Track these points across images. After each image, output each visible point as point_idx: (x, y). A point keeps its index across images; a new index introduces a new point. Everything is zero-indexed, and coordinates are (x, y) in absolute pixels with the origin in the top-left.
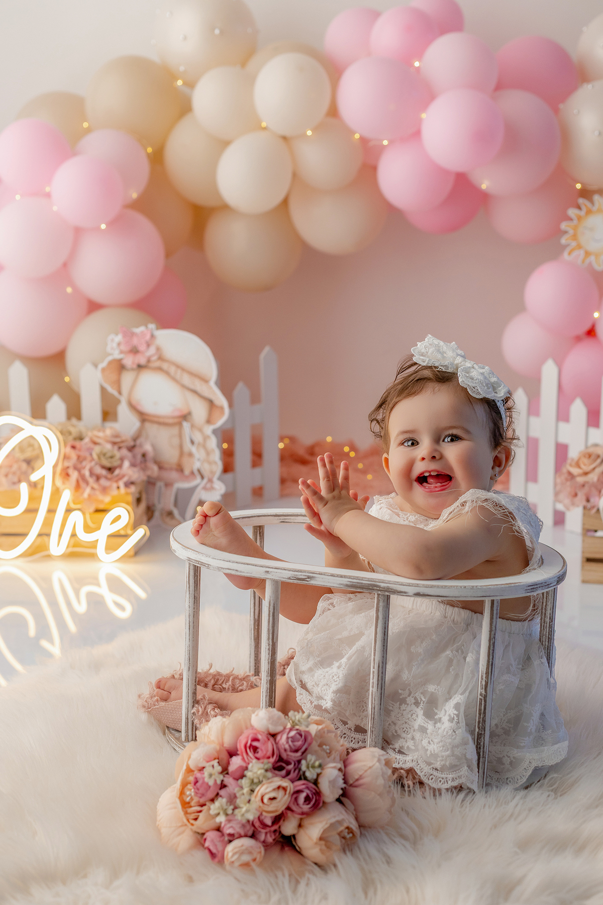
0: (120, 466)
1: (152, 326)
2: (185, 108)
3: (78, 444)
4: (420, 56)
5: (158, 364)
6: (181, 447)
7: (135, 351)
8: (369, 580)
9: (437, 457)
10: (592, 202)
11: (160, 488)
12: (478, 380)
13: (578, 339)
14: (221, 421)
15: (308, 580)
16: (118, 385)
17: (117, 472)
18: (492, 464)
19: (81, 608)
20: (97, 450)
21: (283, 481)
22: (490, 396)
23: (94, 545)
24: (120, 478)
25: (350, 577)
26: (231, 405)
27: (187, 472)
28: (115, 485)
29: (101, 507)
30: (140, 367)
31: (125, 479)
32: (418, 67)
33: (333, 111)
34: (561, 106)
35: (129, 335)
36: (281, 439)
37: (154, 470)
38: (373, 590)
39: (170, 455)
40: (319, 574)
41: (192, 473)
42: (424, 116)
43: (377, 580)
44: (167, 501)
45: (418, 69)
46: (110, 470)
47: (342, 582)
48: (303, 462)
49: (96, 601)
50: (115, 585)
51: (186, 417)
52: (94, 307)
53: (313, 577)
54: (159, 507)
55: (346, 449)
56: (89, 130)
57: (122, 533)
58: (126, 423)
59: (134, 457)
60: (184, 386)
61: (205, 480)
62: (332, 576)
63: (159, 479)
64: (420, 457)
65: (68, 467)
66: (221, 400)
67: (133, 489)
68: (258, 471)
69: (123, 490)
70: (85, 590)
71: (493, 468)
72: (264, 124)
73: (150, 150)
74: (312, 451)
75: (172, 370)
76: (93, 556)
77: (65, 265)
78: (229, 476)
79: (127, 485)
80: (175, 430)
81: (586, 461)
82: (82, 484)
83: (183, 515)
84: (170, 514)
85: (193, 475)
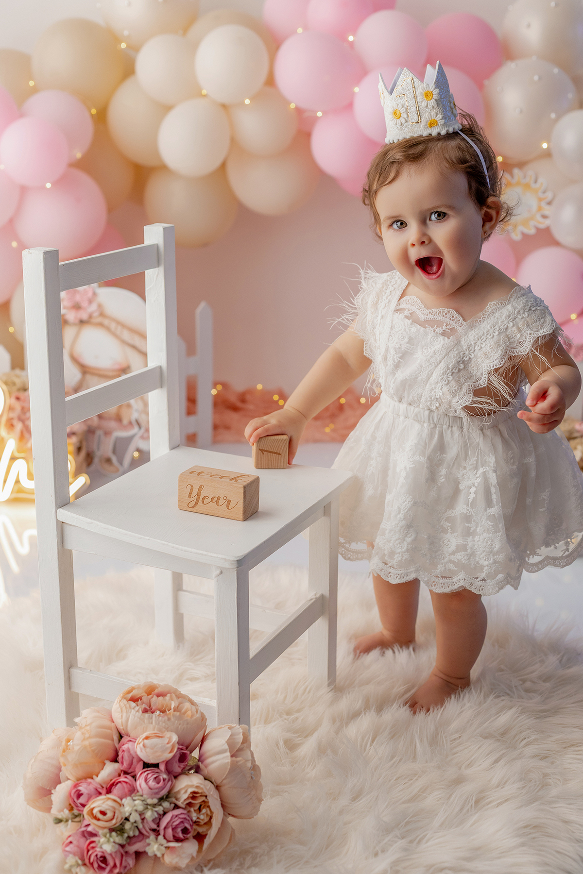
2: (128, 70)
3: (21, 395)
4: (354, 30)
5: (99, 320)
7: (77, 307)
9: (426, 242)
10: (512, 175)
11: (100, 436)
19: (24, 550)
21: (216, 427)
27: (125, 422)
30: (82, 322)
32: (352, 41)
33: (271, 81)
34: (486, 82)
35: (72, 292)
36: (215, 385)
41: (130, 423)
42: (356, 90)
44: (106, 448)
45: (352, 44)
48: (235, 409)
51: (125, 368)
54: (98, 454)
55: (276, 398)
56: (35, 90)
60: (124, 342)
61: (143, 430)
63: (99, 427)
64: (410, 243)
65: (12, 419)
67: (74, 439)
68: (192, 419)
70: (27, 533)
72: (204, 92)
73: (94, 111)
74: (243, 398)
75: (113, 326)
77: (11, 221)
79: (69, 435)
82: (26, 435)
83: (121, 462)
84: (108, 460)
85: (131, 425)
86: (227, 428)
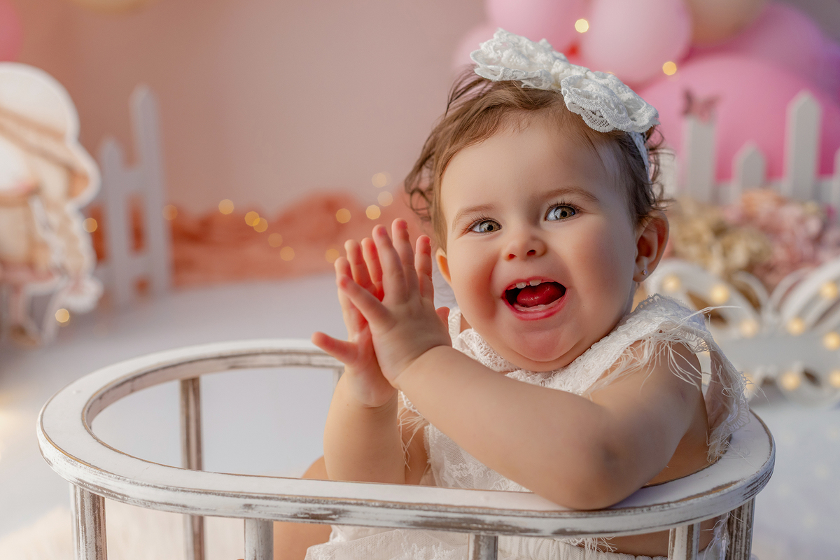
6: (30, 236)
8: (460, 509)
9: (539, 252)
12: (601, 97)
14: (88, 194)
15: (334, 517)
18: (635, 251)
22: (624, 126)
25: (420, 507)
27: (42, 268)
38: (470, 529)
39: (14, 247)
40: (357, 504)
41: (49, 271)
43: (477, 510)
44: (14, 314)
47: (405, 518)
48: (195, 239)
51: (33, 191)
53: (344, 511)
60: (28, 148)
61: (73, 280)
62: (383, 506)
63: (4, 281)
64: (505, 252)
68: (141, 257)
71: (638, 260)
75: (9, 124)
78: (104, 268)
80: (19, 212)
84: (20, 331)
85: (49, 274)
86: (189, 265)
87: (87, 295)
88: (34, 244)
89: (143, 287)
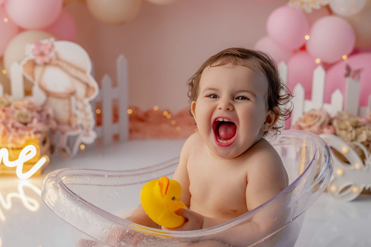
0: (31, 122)
1: (52, 39)
3: (7, 109)
5: (56, 62)
6: (70, 111)
7: (42, 54)
9: (231, 109)
11: (58, 135)
13: (295, 52)
14: (94, 95)
16: (32, 74)
17: (29, 125)
19: (8, 206)
20: (17, 112)
21: (131, 131)
23: (15, 168)
24: (30, 129)
26: (100, 87)
27: (74, 125)
28: (27, 133)
29: (19, 146)
30: (46, 64)
31: (34, 130)
35: (38, 44)
36: (130, 108)
37: (53, 124)
39: (63, 115)
44: (62, 142)
46: (25, 124)
48: (141, 120)
49: (17, 203)
50: (28, 192)
51: (73, 93)
52: (21, 30)
54: (58, 146)
57: (32, 161)
58: (38, 97)
59: (41, 116)
60: (72, 76)
61: (84, 131)
63: (57, 130)
66: (93, 83)
67: (39, 136)
68: (116, 125)
69: (33, 136)
70: (10, 196)
74: (147, 114)
75: (65, 66)
76: (14, 176)
78: (99, 129)
79: (36, 133)
80: (66, 102)
81: (310, 119)
82: (8, 133)
83: (71, 150)
84: (64, 150)
85: (77, 127)
86: (137, 131)
87: (91, 138)
88: (71, 114)
89: (116, 137)
